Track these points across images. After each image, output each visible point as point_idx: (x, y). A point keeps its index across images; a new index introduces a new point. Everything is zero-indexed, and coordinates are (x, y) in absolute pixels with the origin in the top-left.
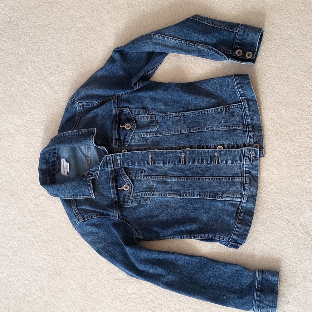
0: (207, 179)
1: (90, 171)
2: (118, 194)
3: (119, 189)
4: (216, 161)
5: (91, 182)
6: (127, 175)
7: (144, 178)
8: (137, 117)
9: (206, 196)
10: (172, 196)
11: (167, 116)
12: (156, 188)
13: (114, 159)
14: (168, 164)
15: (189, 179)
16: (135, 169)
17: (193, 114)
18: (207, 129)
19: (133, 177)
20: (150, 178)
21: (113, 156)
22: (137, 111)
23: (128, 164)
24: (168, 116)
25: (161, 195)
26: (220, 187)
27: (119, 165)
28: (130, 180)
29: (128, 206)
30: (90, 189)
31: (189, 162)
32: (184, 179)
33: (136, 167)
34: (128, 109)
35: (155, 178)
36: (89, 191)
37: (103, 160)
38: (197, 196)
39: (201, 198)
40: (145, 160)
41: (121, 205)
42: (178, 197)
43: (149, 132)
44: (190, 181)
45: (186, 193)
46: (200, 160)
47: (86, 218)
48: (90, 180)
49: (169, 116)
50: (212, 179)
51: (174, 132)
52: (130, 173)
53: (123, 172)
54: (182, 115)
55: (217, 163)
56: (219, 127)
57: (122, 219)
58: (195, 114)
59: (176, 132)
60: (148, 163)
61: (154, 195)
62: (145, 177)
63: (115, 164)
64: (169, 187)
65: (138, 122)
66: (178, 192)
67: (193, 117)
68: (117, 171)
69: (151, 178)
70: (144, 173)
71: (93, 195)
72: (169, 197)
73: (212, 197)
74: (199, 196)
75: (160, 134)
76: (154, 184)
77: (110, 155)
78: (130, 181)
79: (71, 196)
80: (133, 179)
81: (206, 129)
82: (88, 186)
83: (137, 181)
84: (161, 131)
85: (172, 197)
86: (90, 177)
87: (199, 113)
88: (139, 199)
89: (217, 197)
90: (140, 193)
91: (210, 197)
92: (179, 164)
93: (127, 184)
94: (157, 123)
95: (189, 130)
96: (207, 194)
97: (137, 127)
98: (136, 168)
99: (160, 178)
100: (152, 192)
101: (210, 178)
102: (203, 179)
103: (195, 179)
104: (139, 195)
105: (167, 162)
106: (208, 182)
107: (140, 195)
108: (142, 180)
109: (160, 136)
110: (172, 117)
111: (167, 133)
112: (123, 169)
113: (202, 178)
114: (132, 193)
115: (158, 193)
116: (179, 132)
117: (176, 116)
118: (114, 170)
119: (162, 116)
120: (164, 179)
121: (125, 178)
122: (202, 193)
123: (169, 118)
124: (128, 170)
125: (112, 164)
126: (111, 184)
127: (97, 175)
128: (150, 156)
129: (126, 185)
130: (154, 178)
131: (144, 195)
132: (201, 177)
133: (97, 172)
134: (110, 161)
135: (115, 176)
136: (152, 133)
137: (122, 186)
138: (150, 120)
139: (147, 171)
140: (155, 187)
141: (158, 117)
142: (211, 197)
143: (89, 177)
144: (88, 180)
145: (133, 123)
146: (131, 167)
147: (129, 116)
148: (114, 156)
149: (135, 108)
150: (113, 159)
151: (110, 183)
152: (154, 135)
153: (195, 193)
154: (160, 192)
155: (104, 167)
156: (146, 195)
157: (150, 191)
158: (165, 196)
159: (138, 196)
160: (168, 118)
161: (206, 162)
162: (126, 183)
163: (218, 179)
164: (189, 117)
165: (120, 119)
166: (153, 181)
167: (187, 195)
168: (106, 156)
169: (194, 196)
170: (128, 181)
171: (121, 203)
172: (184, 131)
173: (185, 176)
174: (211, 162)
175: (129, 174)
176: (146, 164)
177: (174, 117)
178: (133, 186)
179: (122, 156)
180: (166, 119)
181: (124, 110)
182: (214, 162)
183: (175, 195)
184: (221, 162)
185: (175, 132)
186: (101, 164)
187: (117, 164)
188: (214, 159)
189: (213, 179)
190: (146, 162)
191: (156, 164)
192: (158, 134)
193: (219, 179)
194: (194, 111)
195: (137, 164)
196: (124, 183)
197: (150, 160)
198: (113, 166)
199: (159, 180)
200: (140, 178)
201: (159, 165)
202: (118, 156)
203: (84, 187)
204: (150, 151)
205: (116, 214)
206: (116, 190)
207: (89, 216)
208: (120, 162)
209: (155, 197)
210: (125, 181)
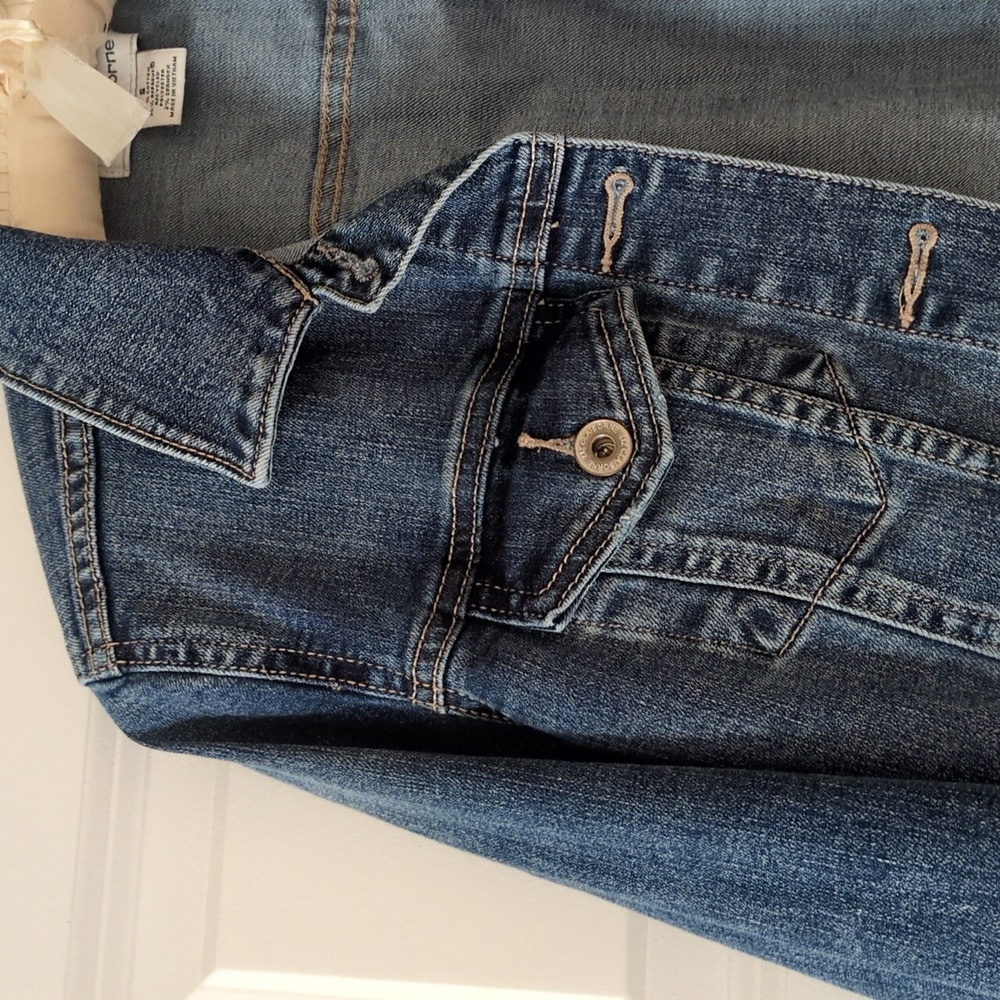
2: (500, 496)
3: (525, 441)
5: (293, 330)
7: (803, 412)
12: (893, 540)
13: (580, 193)
19: (698, 384)
20: (864, 433)
21: (581, 159)
23: (689, 270)
25: (925, 616)
27: (606, 261)
28: (658, 394)
29: (558, 620)
33: (757, 314)
35: (917, 445)
37: (475, 166)
40: (866, 270)
41: (500, 601)
48: (295, 306)
60: (885, 307)
61: (860, 596)
62: (818, 414)
63: (574, 235)
69: (877, 430)
76: (893, 502)
77: (559, 142)
79: (83, 392)
86: (310, 285)
88: (695, 597)
90: (719, 543)
93: (620, 415)
98: (749, 320)
99: (968, 452)
100: (851, 570)
104: (703, 565)
107: (716, 564)
108: (771, 430)
112: (627, 291)
114: (635, 514)
115: (909, 586)
121: (615, 359)
125: (547, 228)
127: (376, 283)
128: (924, 240)
129: (608, 427)
130: (907, 439)
131: (752, 571)
133: (388, 257)
134: (536, 195)
137: (570, 424)
139: (849, 371)
140: (885, 522)
143: (298, 285)
148: (588, 163)
150: (571, 190)
154: (929, 582)
155: (463, 242)
156: (782, 575)
157: (827, 552)
159: (691, 563)
166: (889, 464)
168: (517, 145)
175: (670, 354)
176: (861, 308)
178: (668, 455)
179: (655, 181)
186: (446, 194)
187: (585, 239)
190: (864, 288)
191: (959, 331)
195: (767, 287)
196: (593, 401)
197: (914, 280)
198: (543, 254)
199: (953, 471)
200: (762, 407)
201: (986, 342)
202: (621, 169)
203: (223, 348)
204: (931, 197)
205: (423, 664)
206: (495, 451)
207: (171, 647)
208: (618, 234)
209: (865, 620)
210: (612, 387)
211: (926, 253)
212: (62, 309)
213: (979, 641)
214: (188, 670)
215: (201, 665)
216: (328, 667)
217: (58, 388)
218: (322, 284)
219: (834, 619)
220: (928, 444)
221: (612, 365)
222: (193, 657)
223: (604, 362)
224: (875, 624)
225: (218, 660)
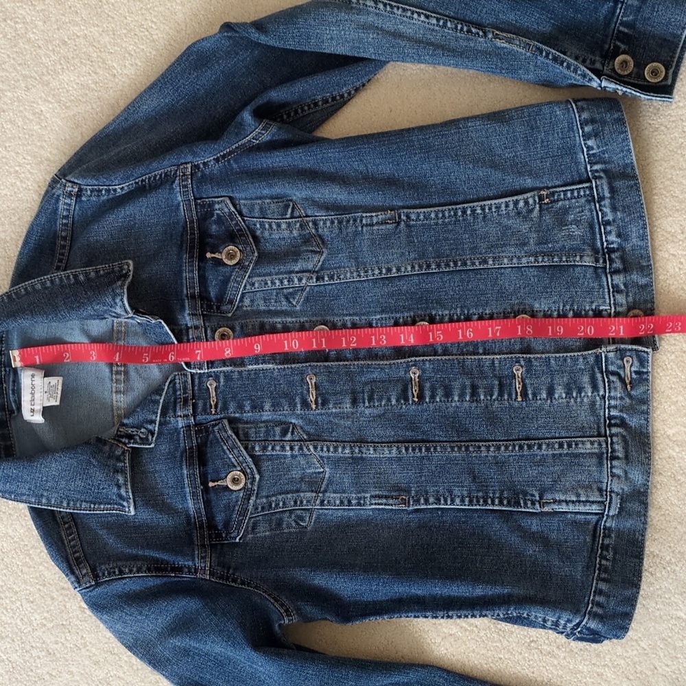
0: (492, 449)
2: (207, 503)
3: (211, 484)
4: (519, 391)
6: (240, 441)
7: (292, 449)
8: (258, 226)
9: (490, 502)
10: (382, 504)
11: (355, 220)
12: (330, 482)
13: (199, 389)
14: (367, 404)
15: (435, 449)
16: (262, 422)
17: (437, 216)
18: (480, 264)
19: (257, 448)
20: (312, 450)
21: (196, 377)
22: (257, 207)
23: (240, 407)
24: (358, 221)
25: (346, 503)
26: (533, 472)
27: (213, 410)
28: (248, 457)
29: (240, 539)
30: (121, 481)
31: (433, 397)
32: (420, 450)
33: (267, 415)
34: (229, 202)
35: (328, 450)
36: (119, 487)
38: (463, 501)
39: (475, 507)
40: (296, 394)
41: (219, 536)
42: (403, 507)
43: (297, 272)
44: (438, 454)
45: (427, 493)
46: (468, 391)
47: (103, 574)
48: (123, 453)
49: (361, 221)
50: (507, 447)
51: (377, 272)
52: (246, 435)
53: (226, 432)
54: (403, 217)
55: (519, 399)
56: (519, 258)
57: (221, 578)
58: (444, 216)
59: (384, 271)
60: (305, 404)
61: (325, 502)
62: (297, 448)
63: (200, 403)
64: (371, 476)
65: (262, 240)
66: (400, 490)
67: (437, 224)
68: (207, 429)
69: (315, 448)
70: (293, 433)
71: (131, 501)
72: (373, 507)
73: (509, 504)
74: (467, 500)
75: (331, 278)
76: (327, 470)
78: (249, 459)
79: (62, 502)
80: (258, 453)
81: (477, 264)
82: (116, 471)
83: (270, 458)
84: (336, 268)
85: (383, 507)
86: (124, 444)
87: (456, 214)
88: (278, 516)
89: (525, 504)
90: (280, 497)
91: (501, 503)
92: (402, 402)
93: (239, 468)
94: (323, 242)
95: (425, 267)
96: (491, 495)
97: (259, 257)
98: (264, 418)
99: (344, 448)
100: (321, 495)
101: (501, 443)
102: (479, 447)
103: (456, 449)
104: (277, 505)
105: (364, 399)
106: (495, 457)
107: (281, 504)
108: (285, 457)
109: (332, 284)
110: (372, 225)
111: (355, 274)
112: (226, 422)
113: (477, 444)
114: (253, 498)
115: (339, 495)
116: (394, 270)
117: (384, 222)
118: (196, 425)
119: (340, 222)
120: (357, 451)
121: (231, 450)
122: (478, 491)
123: (360, 229)
124: (240, 426)
125: (191, 403)
126: (185, 472)
128: (312, 380)
129: (236, 473)
130: (325, 449)
131: (292, 503)
132: (473, 443)
134: (185, 392)
135: (198, 446)
136: (308, 274)
137: (223, 475)
138: (300, 235)
139: (302, 428)
141: (324, 223)
142: (505, 502)
145: (246, 243)
146: (248, 416)
147: (234, 222)
148: (199, 378)
149: (251, 199)
150: (196, 388)
151: (184, 467)
152: (315, 280)
153: (457, 491)
154: (344, 492)
156: (302, 502)
157: (312, 491)
158: (359, 504)
159: (273, 506)
160: (356, 227)
161: (485, 396)
162: (235, 466)
163: (526, 447)
164: (423, 225)
165: (204, 234)
166: (322, 458)
167: (431, 500)
169: (453, 502)
170: (241, 458)
172: (409, 269)
173: (423, 441)
174: (501, 394)
175: (245, 439)
176: (299, 406)
177: (378, 223)
178: (257, 477)
179: (222, 380)
180: (351, 229)
181: (217, 206)
182: (510, 395)
183: (391, 501)
184: (535, 395)
185: (381, 273)
187: (205, 404)
188: (511, 385)
189: (510, 448)
190: (298, 400)
191: (331, 406)
192: (326, 279)
193: (530, 447)
194: (440, 208)
195: (267, 406)
196: (229, 466)
197: (312, 393)
198: (191, 411)
199: (342, 455)
200: (279, 451)
201: (340, 408)
202: (210, 378)
203: (105, 475)
204: (310, 366)
206: (202, 490)
208: (215, 400)
209: (329, 509)
210: (233, 460)
211: (313, 384)
212: (45, 478)
213: (364, 505)
216: (169, 569)
217: (53, 503)
219: (320, 511)
220: (332, 449)
221: (230, 452)
223: (228, 452)
224: (333, 509)
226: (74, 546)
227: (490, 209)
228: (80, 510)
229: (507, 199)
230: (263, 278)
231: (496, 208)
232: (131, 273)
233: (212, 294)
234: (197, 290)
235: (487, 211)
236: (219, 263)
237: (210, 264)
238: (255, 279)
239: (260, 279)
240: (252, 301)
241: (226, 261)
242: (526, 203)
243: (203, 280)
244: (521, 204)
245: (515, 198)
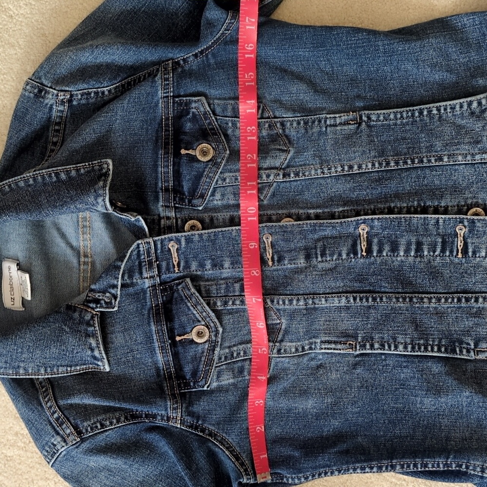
0: (434, 300)
1: (92, 290)
2: (176, 355)
3: (178, 338)
4: (460, 249)
5: (97, 325)
6: (202, 297)
8: (230, 124)
9: (430, 349)
10: (331, 349)
11: (320, 121)
12: (286, 332)
13: (162, 251)
14: (320, 259)
15: (381, 299)
16: (222, 279)
17: (395, 117)
18: (436, 161)
19: (219, 304)
20: (269, 303)
21: (159, 243)
23: (202, 265)
24: (323, 122)
25: (300, 349)
26: (469, 323)
27: (176, 269)
28: (211, 312)
29: (208, 387)
30: (94, 344)
31: (380, 251)
32: (367, 300)
33: (227, 272)
34: (205, 101)
35: (284, 303)
36: (92, 350)
37: (128, 255)
38: (405, 348)
39: (416, 354)
41: (187, 385)
42: (351, 351)
43: (266, 169)
44: (384, 304)
45: (372, 339)
46: (413, 247)
47: (87, 430)
48: (92, 317)
49: (325, 121)
50: (446, 299)
51: (339, 169)
52: (208, 291)
53: (189, 290)
54: (365, 118)
55: (460, 255)
56: (473, 155)
57: (191, 426)
58: (402, 117)
59: (346, 168)
60: (263, 262)
61: (282, 351)
63: (164, 264)
64: (322, 323)
65: (233, 138)
66: (347, 336)
67: (396, 124)
68: (171, 288)
69: (272, 301)
71: (106, 361)
72: (323, 351)
73: (446, 351)
74: (410, 347)
75: (297, 174)
76: (283, 321)
77: (151, 240)
78: (212, 314)
79: (39, 370)
80: (220, 308)
81: (433, 161)
82: (88, 335)
83: (230, 312)
84: (301, 166)
85: (332, 351)
86: (93, 309)
87: (413, 115)
88: (240, 364)
89: (461, 351)
90: (241, 347)
91: (439, 350)
92: (352, 256)
93: (203, 323)
94: (290, 142)
95: (384, 164)
96: (431, 343)
97: (230, 154)
98: (224, 275)
99: (298, 300)
100: (277, 344)
101: (441, 295)
102: (422, 299)
103: (401, 300)
104: (238, 354)
105: (316, 254)
106: (436, 308)
107: (242, 354)
109: (297, 180)
110: (335, 125)
111: (319, 171)
112: (188, 280)
113: (420, 295)
114: (218, 349)
115: (294, 344)
116: (356, 167)
117: (346, 123)
118: (161, 284)
119: (306, 123)
120: (310, 302)
121: (195, 306)
122: (420, 339)
123: (324, 129)
124: (202, 283)
125: (155, 265)
126: (153, 328)
127: (113, 301)
128: (268, 239)
129: (200, 328)
130: (281, 302)
132: (417, 295)
133: (113, 291)
134: (149, 256)
135: (164, 303)
136: (275, 171)
137: (189, 330)
138: (268, 135)
140: (283, 327)
141: (291, 124)
142: (443, 349)
143: (89, 310)
144: (88, 317)
145: (218, 141)
146: (209, 272)
147: (208, 121)
148: (161, 243)
149: (225, 99)
150: (159, 251)
151: (152, 324)
152: (281, 176)
153: (400, 339)
154: (299, 340)
155: (131, 277)
158: (311, 349)
159: (235, 355)
160: (321, 127)
161: (429, 252)
162: (199, 321)
163: (463, 300)
164: (383, 125)
165: (178, 131)
166: (278, 310)
167: (376, 346)
168: (138, 245)
169: (396, 347)
170: (204, 314)
171: (186, 380)
172: (370, 165)
173: (369, 292)
174: (443, 251)
175: (207, 296)
177: (340, 124)
178: (221, 330)
179: (183, 243)
180: (316, 130)
181: (193, 105)
182: (451, 252)
183: (339, 346)
184: (474, 253)
185: (343, 170)
186: (122, 267)
187: (168, 264)
188: (453, 243)
189: (450, 300)
191: (286, 262)
192: (292, 175)
193: (467, 300)
194: (399, 110)
195: (227, 265)
196: (193, 321)
197: (269, 251)
198: (157, 272)
199: (297, 307)
200: (239, 305)
201: (294, 263)
202: (172, 242)
204: (266, 226)
205: (174, 411)
206: (170, 344)
207: (94, 425)
208: (177, 260)
209: (286, 357)
210: (197, 315)
211: (270, 243)
213: (314, 349)
214: (102, 430)
215: (106, 427)
216: (144, 416)
218: (97, 307)
219: (278, 359)
220: (287, 302)
221: (194, 308)
222: (102, 426)
223: (192, 308)
224: (288, 357)
225: (111, 423)
226: (51, 407)
227: (445, 109)
228: (58, 374)
229: (461, 101)
230: (234, 174)
231: (451, 108)
232: (111, 172)
233: (186, 189)
234: (171, 184)
235: (442, 111)
236: (194, 159)
237: (184, 160)
238: (227, 175)
239: (231, 174)
240: (223, 195)
241: (200, 158)
242: (480, 103)
243: (177, 175)
244: (475, 105)
245: (469, 99)
